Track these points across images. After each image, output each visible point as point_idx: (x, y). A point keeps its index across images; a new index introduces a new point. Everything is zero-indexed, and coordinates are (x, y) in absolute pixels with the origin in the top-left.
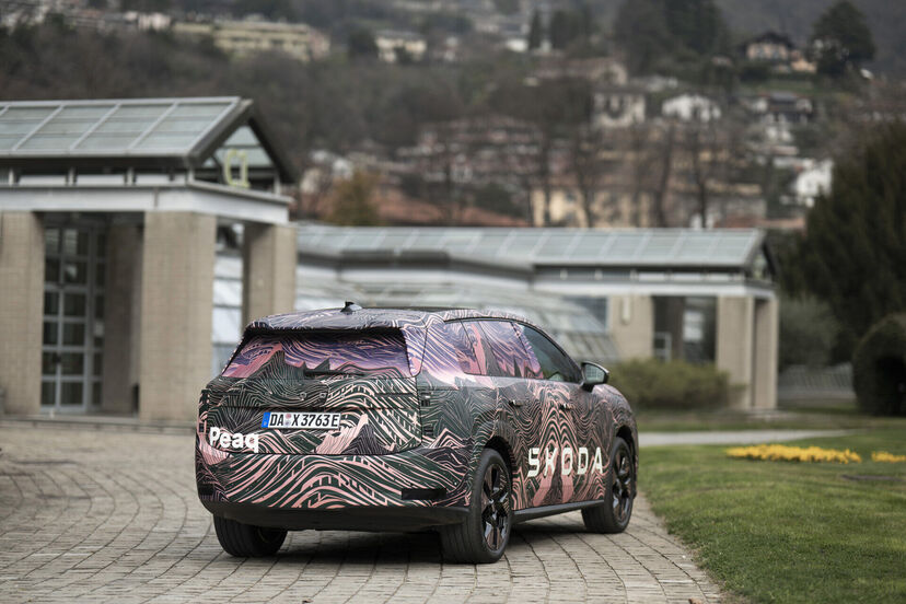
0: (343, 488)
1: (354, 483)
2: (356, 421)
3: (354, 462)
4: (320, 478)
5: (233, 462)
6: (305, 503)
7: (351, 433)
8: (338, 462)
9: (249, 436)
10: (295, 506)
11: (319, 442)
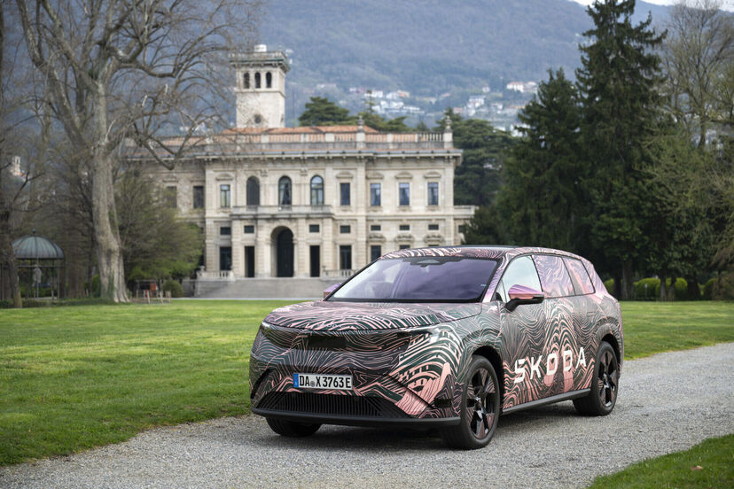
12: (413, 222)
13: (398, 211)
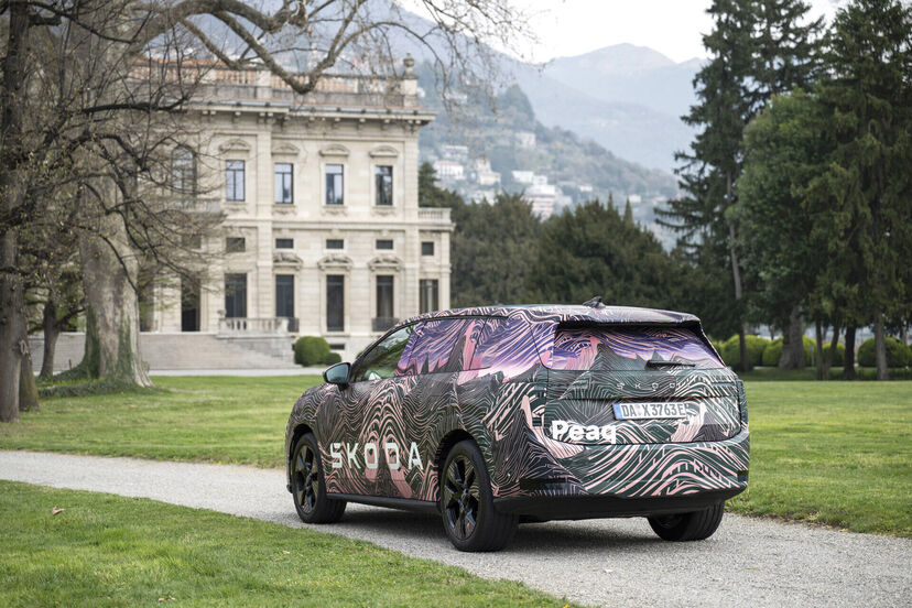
0: (698, 474)
1: (707, 469)
2: (698, 409)
3: (705, 449)
4: (677, 465)
5: (591, 455)
6: (665, 490)
7: (697, 421)
8: (693, 449)
9: (605, 428)
10: (654, 494)
11: (673, 430)
12: (349, 234)
13: (323, 215)
